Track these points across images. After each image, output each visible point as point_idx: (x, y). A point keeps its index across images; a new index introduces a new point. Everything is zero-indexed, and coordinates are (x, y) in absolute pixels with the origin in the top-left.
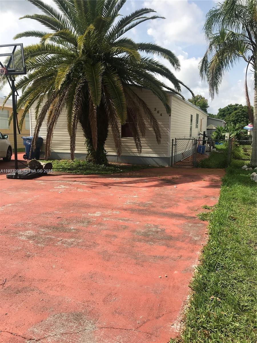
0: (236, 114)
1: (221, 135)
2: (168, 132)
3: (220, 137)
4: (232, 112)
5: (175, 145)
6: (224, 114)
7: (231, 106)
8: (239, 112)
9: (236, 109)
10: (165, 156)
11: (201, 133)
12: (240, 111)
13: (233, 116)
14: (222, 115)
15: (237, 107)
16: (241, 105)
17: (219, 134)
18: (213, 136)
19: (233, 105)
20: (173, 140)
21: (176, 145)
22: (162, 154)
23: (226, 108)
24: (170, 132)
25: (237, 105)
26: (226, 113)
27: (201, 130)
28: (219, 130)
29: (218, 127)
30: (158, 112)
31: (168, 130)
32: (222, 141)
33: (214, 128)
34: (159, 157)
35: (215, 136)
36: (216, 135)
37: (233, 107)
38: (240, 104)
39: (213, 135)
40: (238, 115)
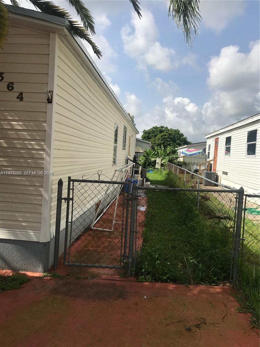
0: (162, 136)
1: (150, 160)
2: (44, 156)
3: (149, 163)
4: (158, 134)
5: (68, 199)
6: (148, 136)
7: (156, 128)
8: (165, 135)
9: (161, 132)
10: (33, 236)
11: (129, 157)
12: (167, 134)
13: (159, 139)
14: (147, 137)
15: (163, 129)
16: (167, 128)
17: (147, 158)
18: (140, 161)
19: (158, 127)
20: (60, 183)
21: (72, 199)
22: (24, 228)
23: (151, 129)
24: (49, 155)
25: (162, 127)
26: (151, 136)
27: (129, 153)
28: (148, 154)
29: (146, 150)
30: (10, 87)
31: (43, 150)
32: (151, 168)
33: (141, 151)
34: (12, 238)
35: (142, 161)
36: (144, 160)
37: (159, 129)
38: (165, 127)
39: (141, 159)
40: (164, 138)
